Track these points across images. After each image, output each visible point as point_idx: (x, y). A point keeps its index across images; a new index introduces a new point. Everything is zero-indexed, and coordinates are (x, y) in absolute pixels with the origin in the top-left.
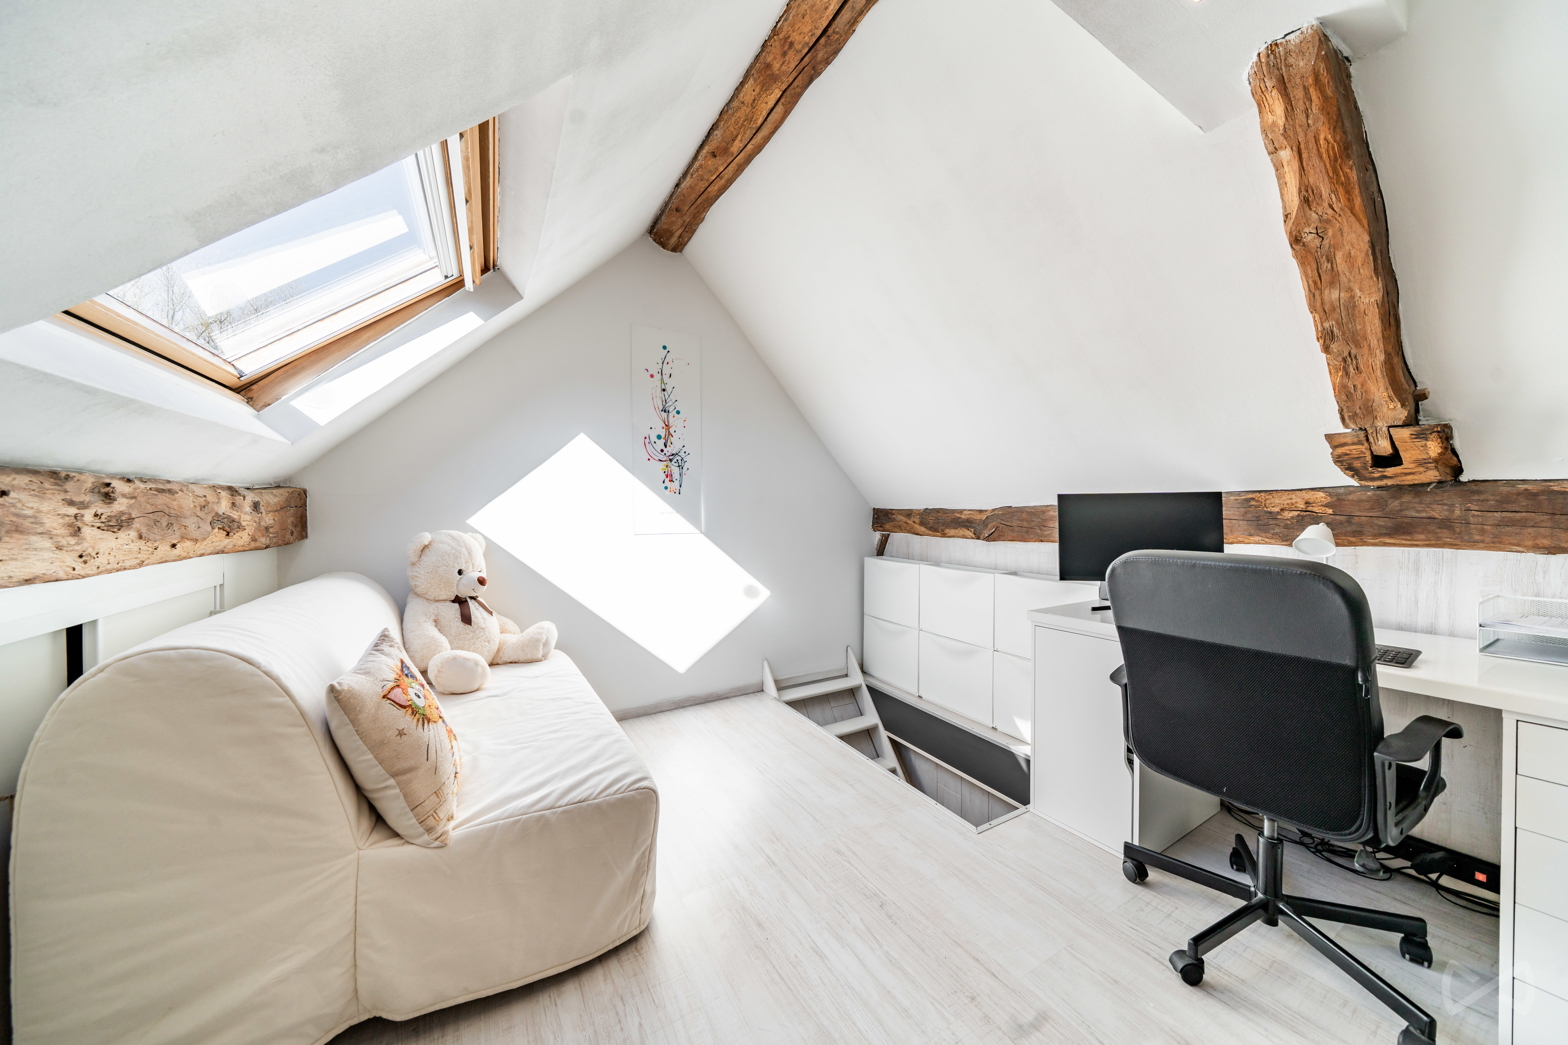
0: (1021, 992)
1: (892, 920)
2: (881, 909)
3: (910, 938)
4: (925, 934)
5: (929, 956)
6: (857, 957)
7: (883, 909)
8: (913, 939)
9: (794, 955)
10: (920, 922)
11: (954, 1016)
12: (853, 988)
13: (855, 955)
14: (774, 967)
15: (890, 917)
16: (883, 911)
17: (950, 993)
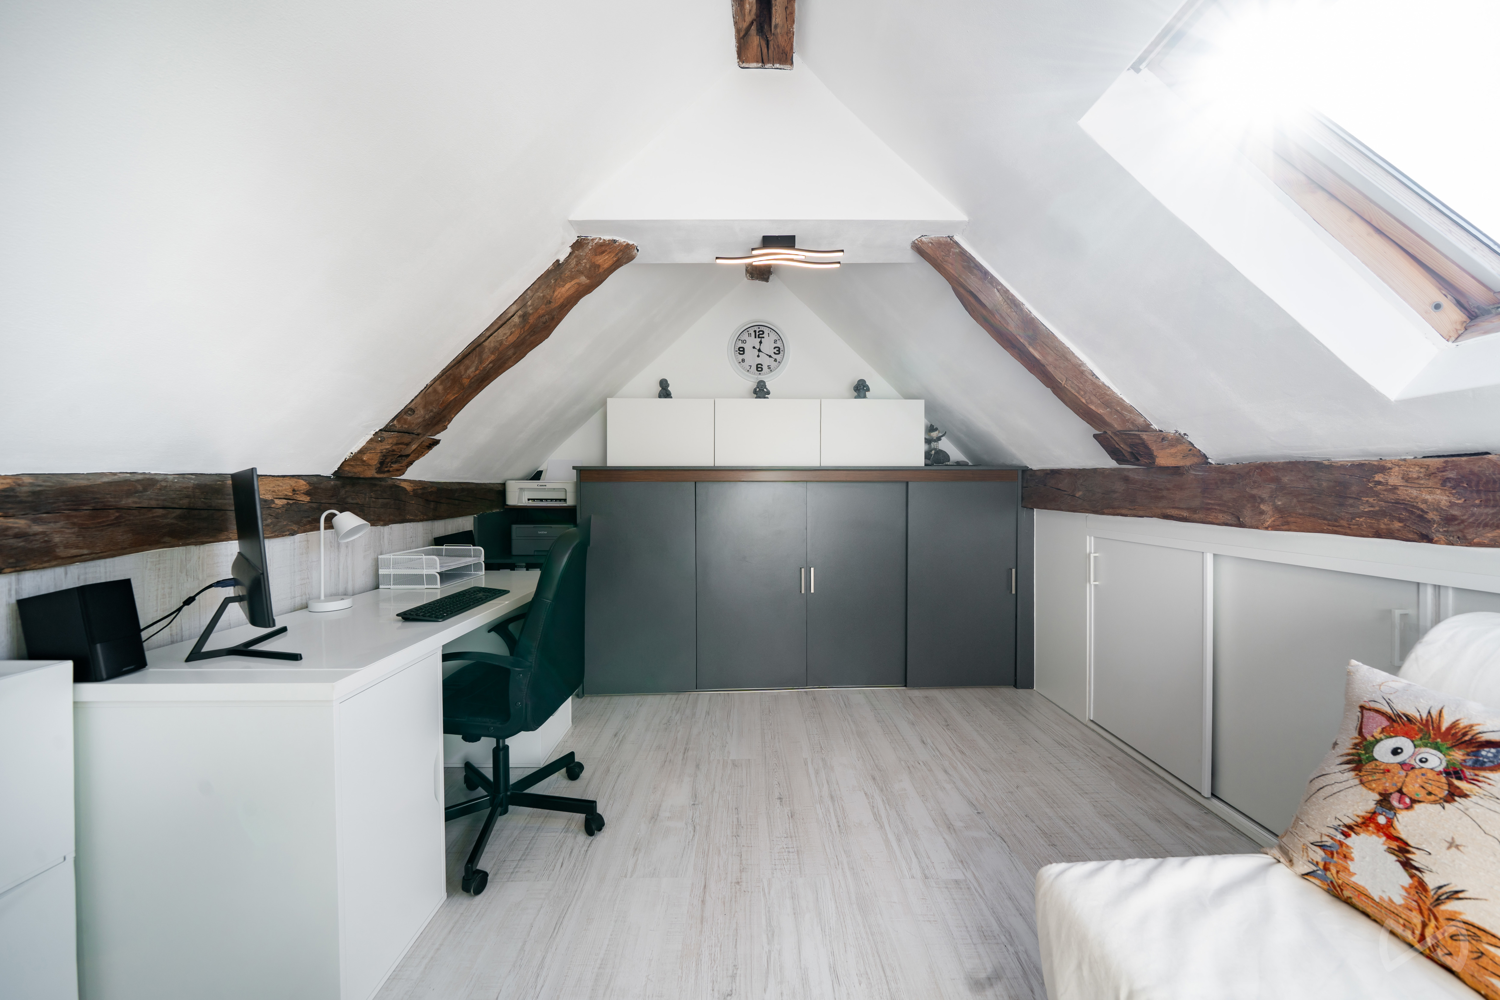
0: (701, 871)
1: (735, 972)
2: (734, 991)
3: (736, 945)
4: (719, 942)
5: (737, 923)
6: (800, 952)
7: (731, 991)
8: (734, 943)
9: (862, 985)
10: (710, 954)
11: (762, 881)
12: (822, 930)
13: (800, 955)
14: (887, 982)
15: (734, 977)
16: (734, 988)
17: (750, 893)
